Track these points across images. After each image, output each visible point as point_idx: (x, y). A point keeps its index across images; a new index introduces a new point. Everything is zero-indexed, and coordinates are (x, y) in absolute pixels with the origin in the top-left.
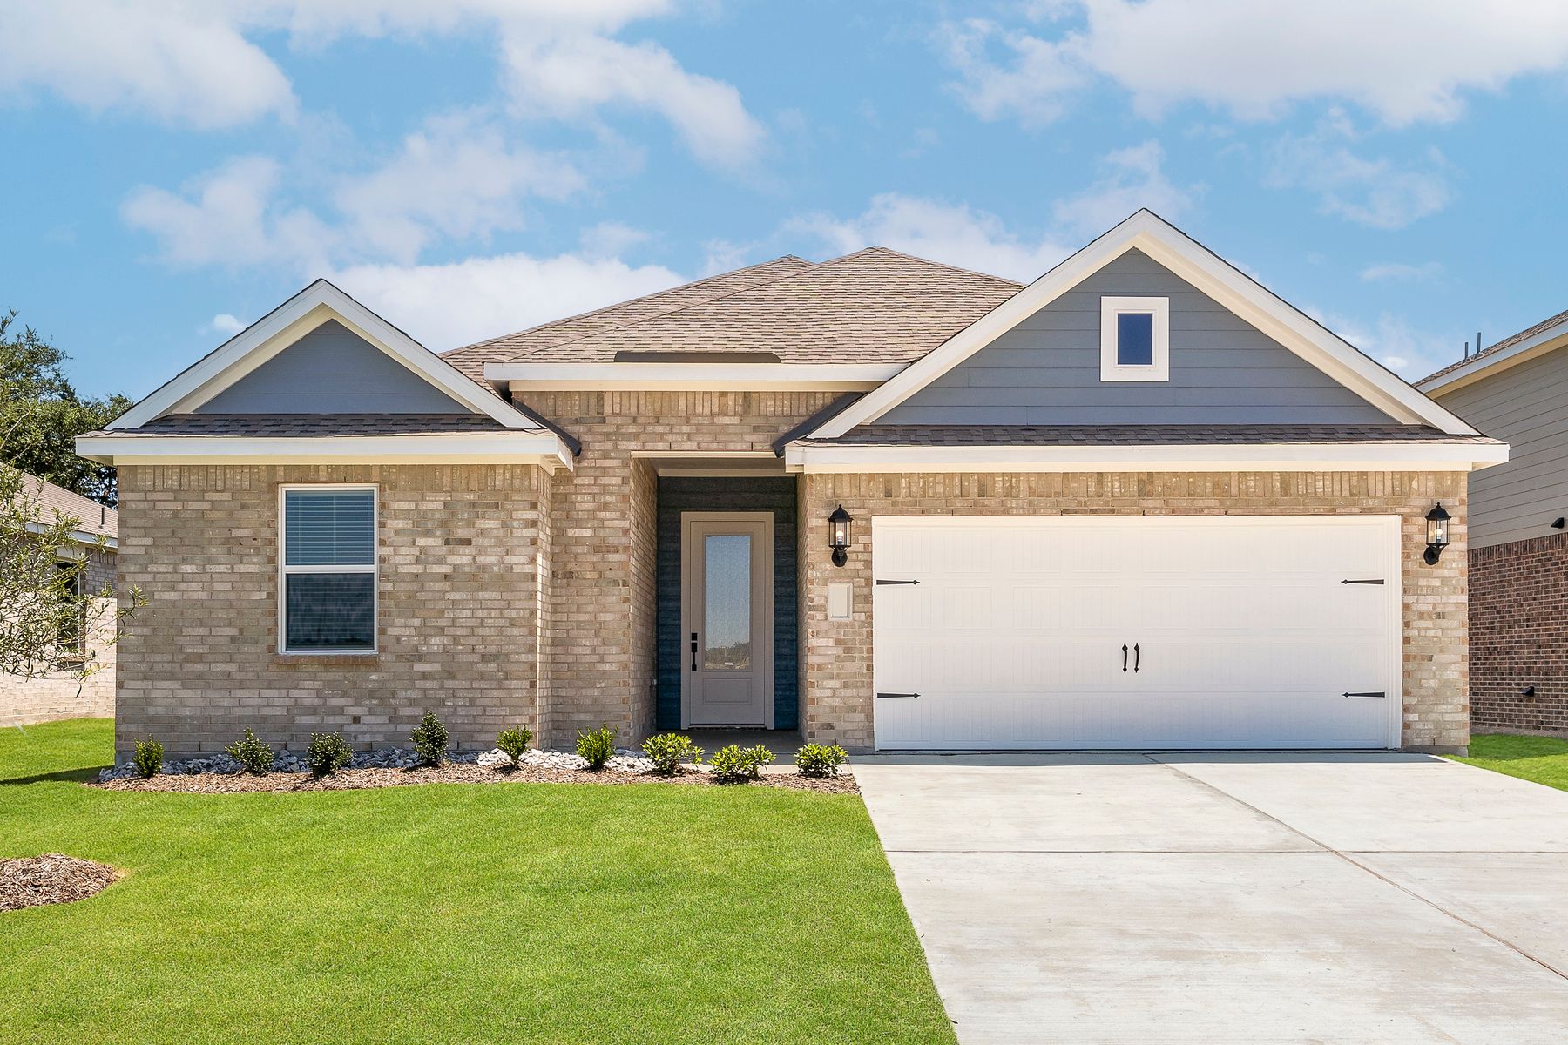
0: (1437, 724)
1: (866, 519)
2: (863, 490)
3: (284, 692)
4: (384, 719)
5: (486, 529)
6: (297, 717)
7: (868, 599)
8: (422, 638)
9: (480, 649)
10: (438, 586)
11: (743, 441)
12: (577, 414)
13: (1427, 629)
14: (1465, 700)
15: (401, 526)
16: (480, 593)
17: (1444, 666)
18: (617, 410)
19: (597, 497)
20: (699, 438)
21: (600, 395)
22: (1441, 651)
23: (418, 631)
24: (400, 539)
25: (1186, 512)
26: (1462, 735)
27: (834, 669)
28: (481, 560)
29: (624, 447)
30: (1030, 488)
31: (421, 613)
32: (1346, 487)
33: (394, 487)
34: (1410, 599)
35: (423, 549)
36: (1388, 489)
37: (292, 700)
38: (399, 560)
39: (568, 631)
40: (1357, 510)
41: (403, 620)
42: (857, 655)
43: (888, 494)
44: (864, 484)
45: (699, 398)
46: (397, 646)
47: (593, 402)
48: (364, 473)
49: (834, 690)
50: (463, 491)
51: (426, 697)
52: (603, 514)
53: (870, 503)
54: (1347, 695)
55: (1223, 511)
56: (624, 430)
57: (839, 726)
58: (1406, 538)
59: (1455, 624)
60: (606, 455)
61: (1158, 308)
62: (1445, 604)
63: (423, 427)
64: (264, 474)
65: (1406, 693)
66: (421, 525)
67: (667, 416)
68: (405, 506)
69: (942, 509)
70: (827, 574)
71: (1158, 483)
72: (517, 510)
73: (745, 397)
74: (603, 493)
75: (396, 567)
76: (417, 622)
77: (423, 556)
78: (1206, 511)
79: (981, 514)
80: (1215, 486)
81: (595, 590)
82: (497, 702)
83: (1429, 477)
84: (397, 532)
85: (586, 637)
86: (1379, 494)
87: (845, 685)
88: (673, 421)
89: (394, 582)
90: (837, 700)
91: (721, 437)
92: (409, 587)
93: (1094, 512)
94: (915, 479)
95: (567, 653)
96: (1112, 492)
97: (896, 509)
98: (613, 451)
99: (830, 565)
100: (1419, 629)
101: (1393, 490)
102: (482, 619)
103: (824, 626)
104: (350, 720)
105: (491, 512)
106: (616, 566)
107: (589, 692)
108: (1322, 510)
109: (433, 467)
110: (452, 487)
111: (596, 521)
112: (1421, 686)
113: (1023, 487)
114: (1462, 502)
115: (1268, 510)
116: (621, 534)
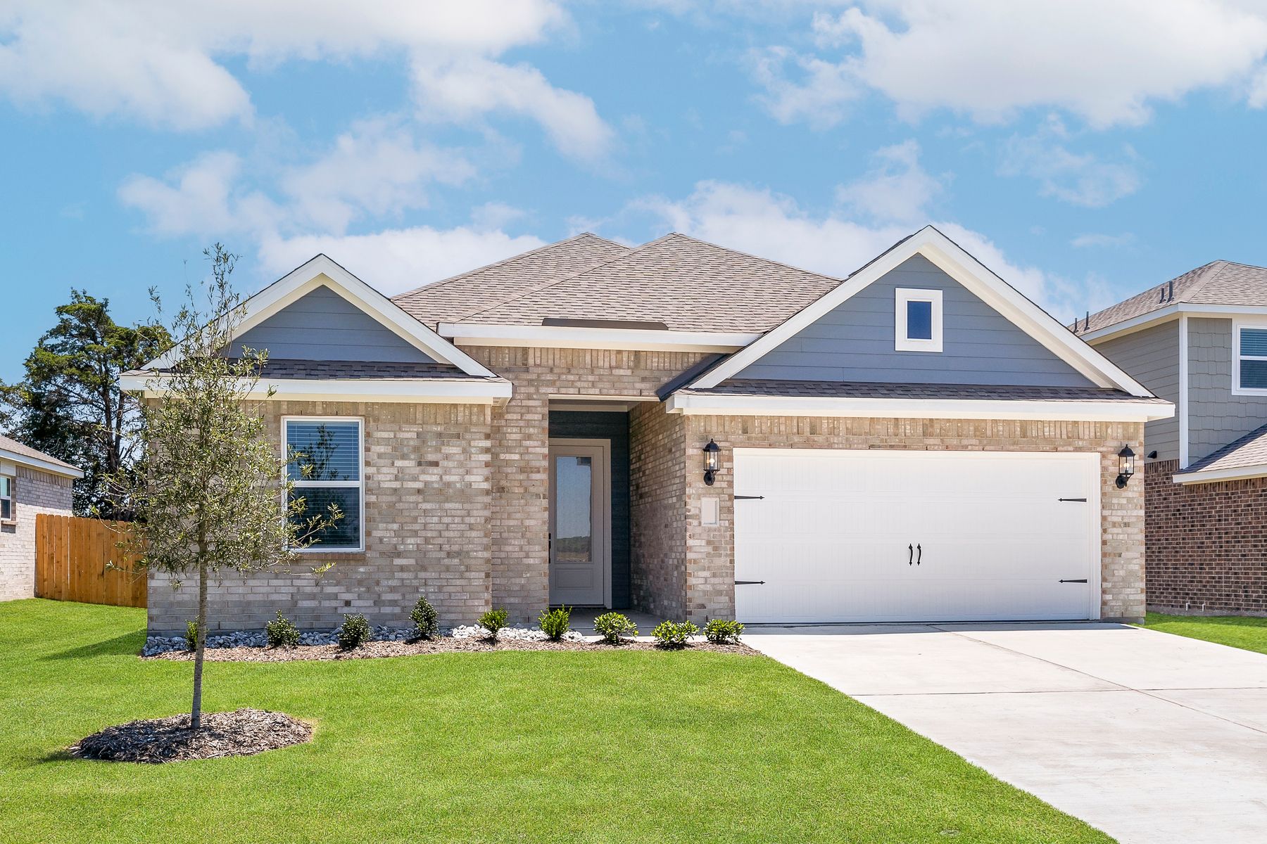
0: (1124, 602)
1: (729, 450)
2: (727, 428)
3: (289, 582)
4: (370, 603)
5: (450, 454)
6: (300, 602)
7: (730, 510)
8: (400, 539)
9: (446, 547)
10: (412, 498)
11: (634, 389)
12: (507, 364)
13: (1118, 534)
14: (1143, 585)
15: (382, 450)
16: (446, 504)
17: (1129, 561)
18: (538, 362)
19: (523, 429)
20: (600, 385)
21: (525, 350)
22: (1127, 550)
23: (397, 534)
24: (382, 461)
25: (956, 448)
26: (1140, 610)
27: (705, 563)
28: (447, 478)
29: (543, 391)
30: (847, 428)
31: (399, 519)
32: (1064, 432)
33: (377, 420)
34: (1106, 513)
35: (401, 470)
36: (1092, 434)
37: (296, 588)
38: (381, 477)
39: (501, 533)
40: (1071, 448)
41: (385, 525)
42: (723, 552)
43: (745, 431)
44: (727, 423)
45: (601, 354)
46: (380, 545)
47: (519, 355)
48: (352, 408)
49: (706, 579)
50: (431, 424)
51: (403, 585)
52: (528, 443)
53: (732, 438)
54: (1062, 581)
55: (981, 448)
56: (543, 378)
57: (710, 606)
58: (1104, 469)
59: (1136, 530)
60: (529, 397)
61: (935, 298)
62: (1129, 516)
63: (403, 374)
64: (270, 407)
65: (1104, 580)
66: (398, 450)
67: (576, 368)
68: (385, 435)
69: (784, 443)
70: (700, 491)
71: (937, 426)
72: (474, 440)
73: (636, 355)
74: (528, 427)
75: (379, 483)
76: (395, 526)
77: (400, 475)
78: (970, 447)
79: (812, 447)
80: (976, 429)
81: (522, 501)
82: (459, 589)
83: (1119, 426)
84: (380, 456)
85: (515, 538)
86: (1086, 437)
87: (714, 575)
88: (581, 372)
89: (377, 495)
90: (708, 586)
91: (617, 385)
92: (390, 499)
93: (892, 447)
94: (765, 420)
95: (500, 551)
96: (905, 433)
97: (750, 444)
98: (534, 394)
99: (702, 484)
100: (1113, 534)
101: (1095, 435)
102: (448, 524)
103: (698, 530)
104: (342, 604)
105: (454, 441)
106: (538, 483)
107: (517, 581)
108: (1048, 448)
109: (408, 405)
110: (423, 421)
111: (522, 448)
112: (1114, 575)
113: (842, 427)
114: (1140, 444)
115: (1012, 448)
116: (541, 458)
